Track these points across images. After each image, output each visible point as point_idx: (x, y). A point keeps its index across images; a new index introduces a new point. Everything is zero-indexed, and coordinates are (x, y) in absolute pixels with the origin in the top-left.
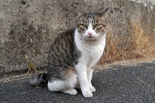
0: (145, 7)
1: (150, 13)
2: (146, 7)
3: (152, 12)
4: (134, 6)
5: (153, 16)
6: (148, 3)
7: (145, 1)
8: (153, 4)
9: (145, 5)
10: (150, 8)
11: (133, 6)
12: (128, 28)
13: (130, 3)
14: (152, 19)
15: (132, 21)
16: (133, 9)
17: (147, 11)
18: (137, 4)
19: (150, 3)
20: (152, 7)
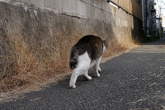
0: (26, 11)
1: (34, 19)
2: (28, 11)
3: (36, 18)
4: (9, 10)
5: (38, 24)
6: (30, 5)
7: (25, 3)
8: (37, 7)
9: (26, 8)
10: (34, 13)
11: (7, 11)
12: (3, 42)
13: (3, 6)
14: (37, 28)
15: (9, 32)
16: (8, 15)
17: (30, 17)
18: (13, 6)
19: (32, 5)
20: (36, 12)
